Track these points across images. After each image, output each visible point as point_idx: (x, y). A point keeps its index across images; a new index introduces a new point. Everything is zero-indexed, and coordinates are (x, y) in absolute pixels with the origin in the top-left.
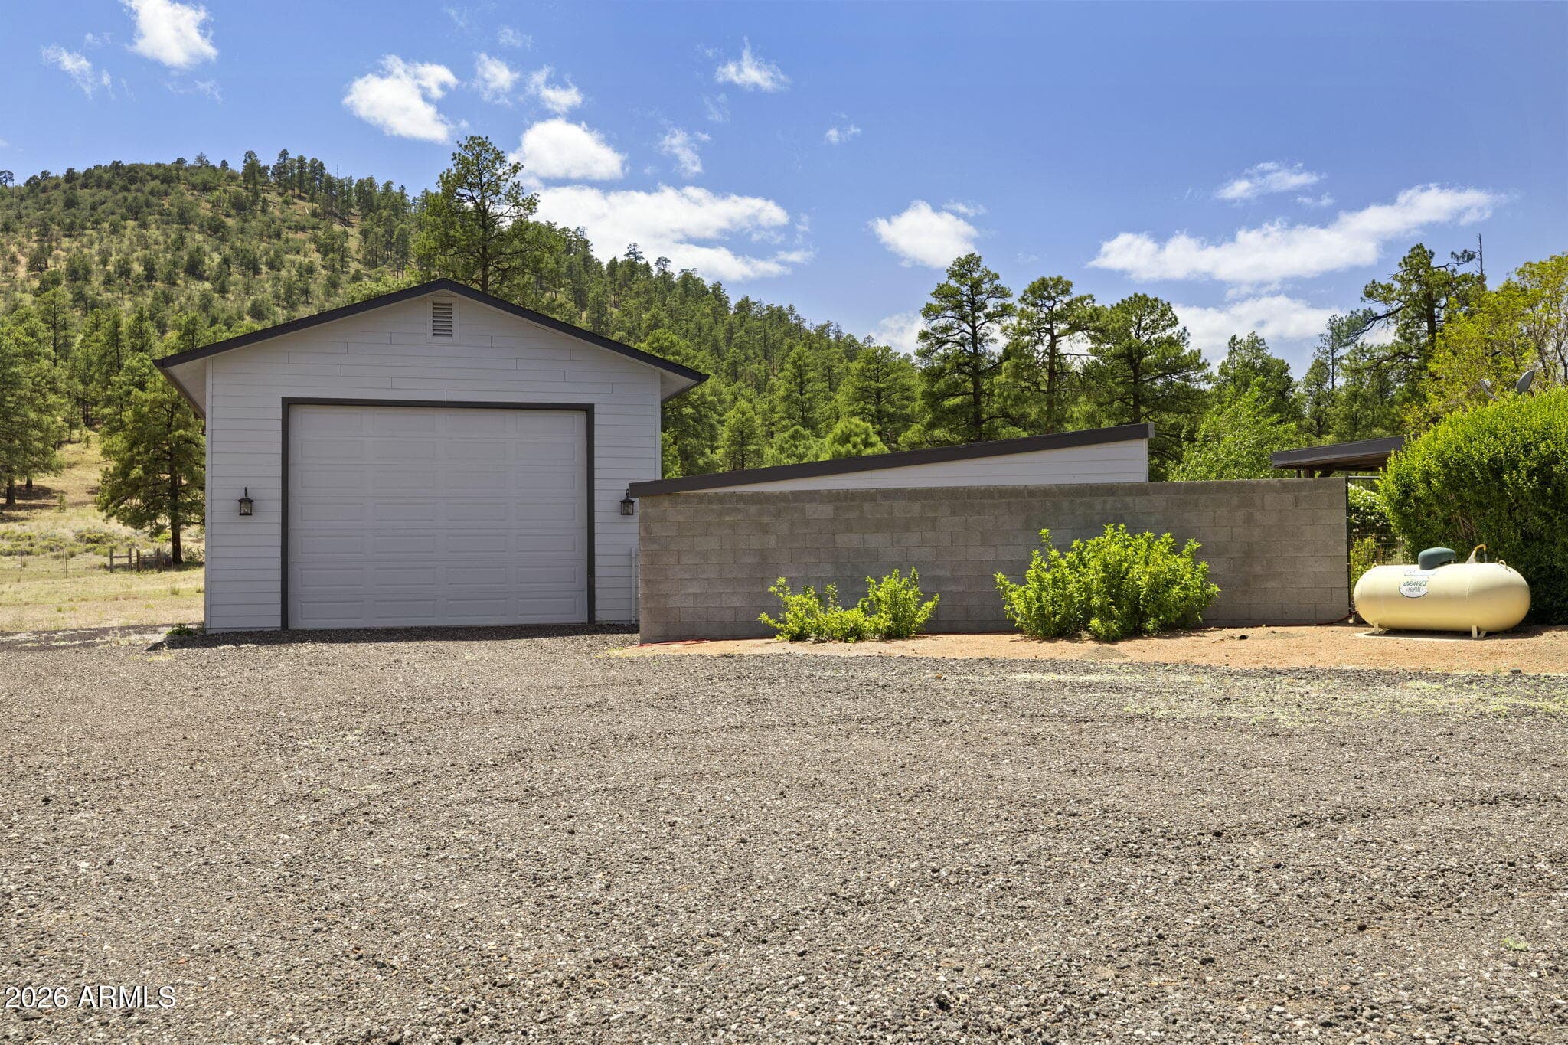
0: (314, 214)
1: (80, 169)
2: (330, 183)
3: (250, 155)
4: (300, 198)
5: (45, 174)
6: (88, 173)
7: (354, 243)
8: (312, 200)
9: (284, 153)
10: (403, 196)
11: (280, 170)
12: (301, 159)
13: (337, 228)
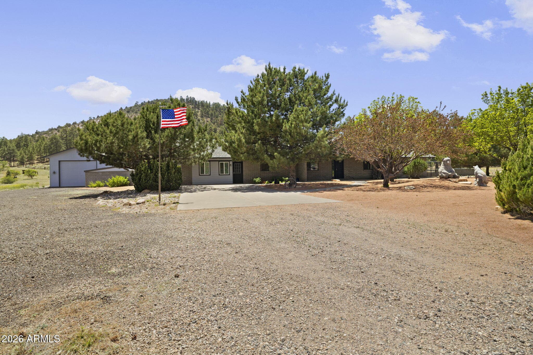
0: (193, 108)
1: (150, 101)
2: (196, 102)
3: (181, 97)
4: (191, 105)
5: (144, 102)
6: (152, 101)
7: (199, 114)
8: (192, 105)
9: (187, 96)
10: (209, 103)
11: (187, 99)
12: (191, 97)
13: (197, 110)
